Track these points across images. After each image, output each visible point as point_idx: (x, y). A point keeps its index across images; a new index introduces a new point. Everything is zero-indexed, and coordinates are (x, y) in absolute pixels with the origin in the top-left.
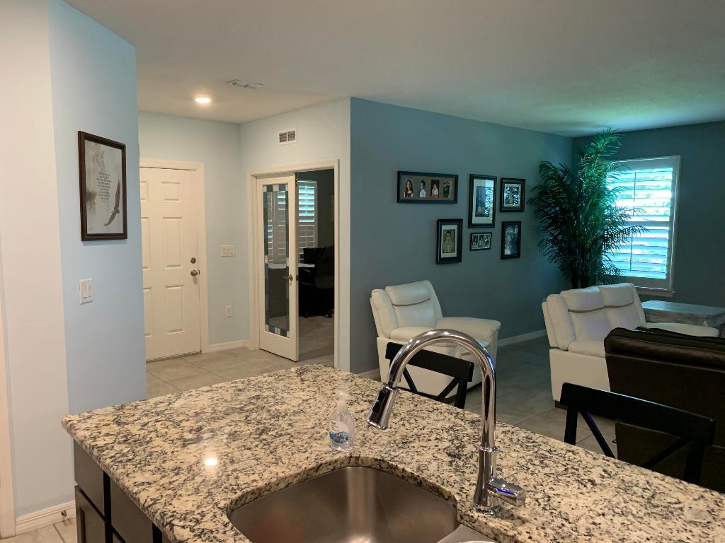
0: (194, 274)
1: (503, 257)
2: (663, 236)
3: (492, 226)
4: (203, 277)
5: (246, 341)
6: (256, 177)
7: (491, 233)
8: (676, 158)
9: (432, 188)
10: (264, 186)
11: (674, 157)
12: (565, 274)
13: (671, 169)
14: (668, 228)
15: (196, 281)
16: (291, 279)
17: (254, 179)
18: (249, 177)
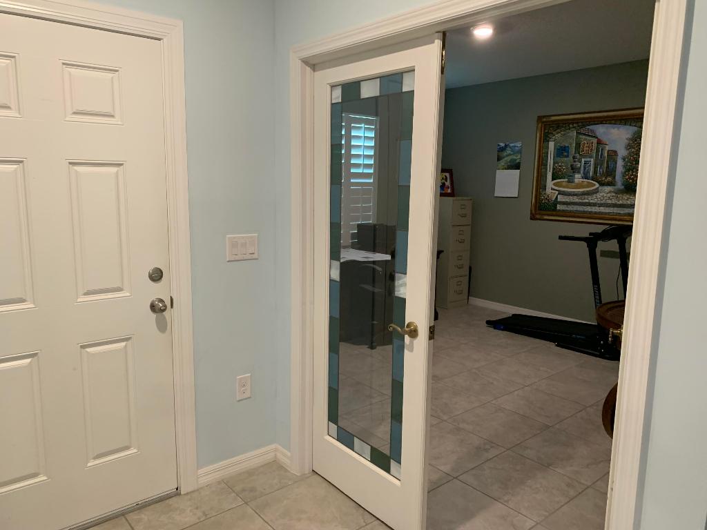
0: (157, 308)
4: (180, 316)
5: (280, 448)
6: (314, 64)
10: (333, 87)
15: (162, 326)
16: (414, 333)
17: (308, 69)
18: (295, 65)
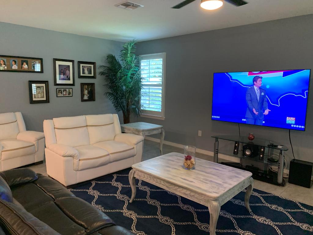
1: (83, 100)
2: (159, 91)
3: (73, 85)
7: (72, 88)
8: (164, 54)
9: (22, 64)
11: (163, 53)
12: (116, 109)
13: (162, 59)
14: (161, 88)
